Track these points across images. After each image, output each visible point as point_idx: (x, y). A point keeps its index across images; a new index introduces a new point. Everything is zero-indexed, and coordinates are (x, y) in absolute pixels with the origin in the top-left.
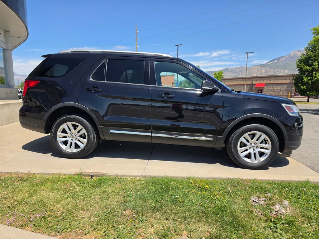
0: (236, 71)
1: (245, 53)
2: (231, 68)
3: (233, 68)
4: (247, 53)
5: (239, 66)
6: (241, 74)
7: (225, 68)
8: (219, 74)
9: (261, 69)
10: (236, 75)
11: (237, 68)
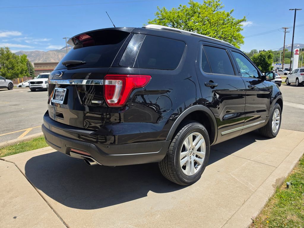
0: (32, 55)
1: (64, 38)
2: (25, 52)
3: (27, 52)
4: (65, 38)
5: (35, 50)
6: (38, 58)
7: (19, 51)
8: (22, 57)
9: (58, 54)
10: (33, 59)
11: (32, 52)
